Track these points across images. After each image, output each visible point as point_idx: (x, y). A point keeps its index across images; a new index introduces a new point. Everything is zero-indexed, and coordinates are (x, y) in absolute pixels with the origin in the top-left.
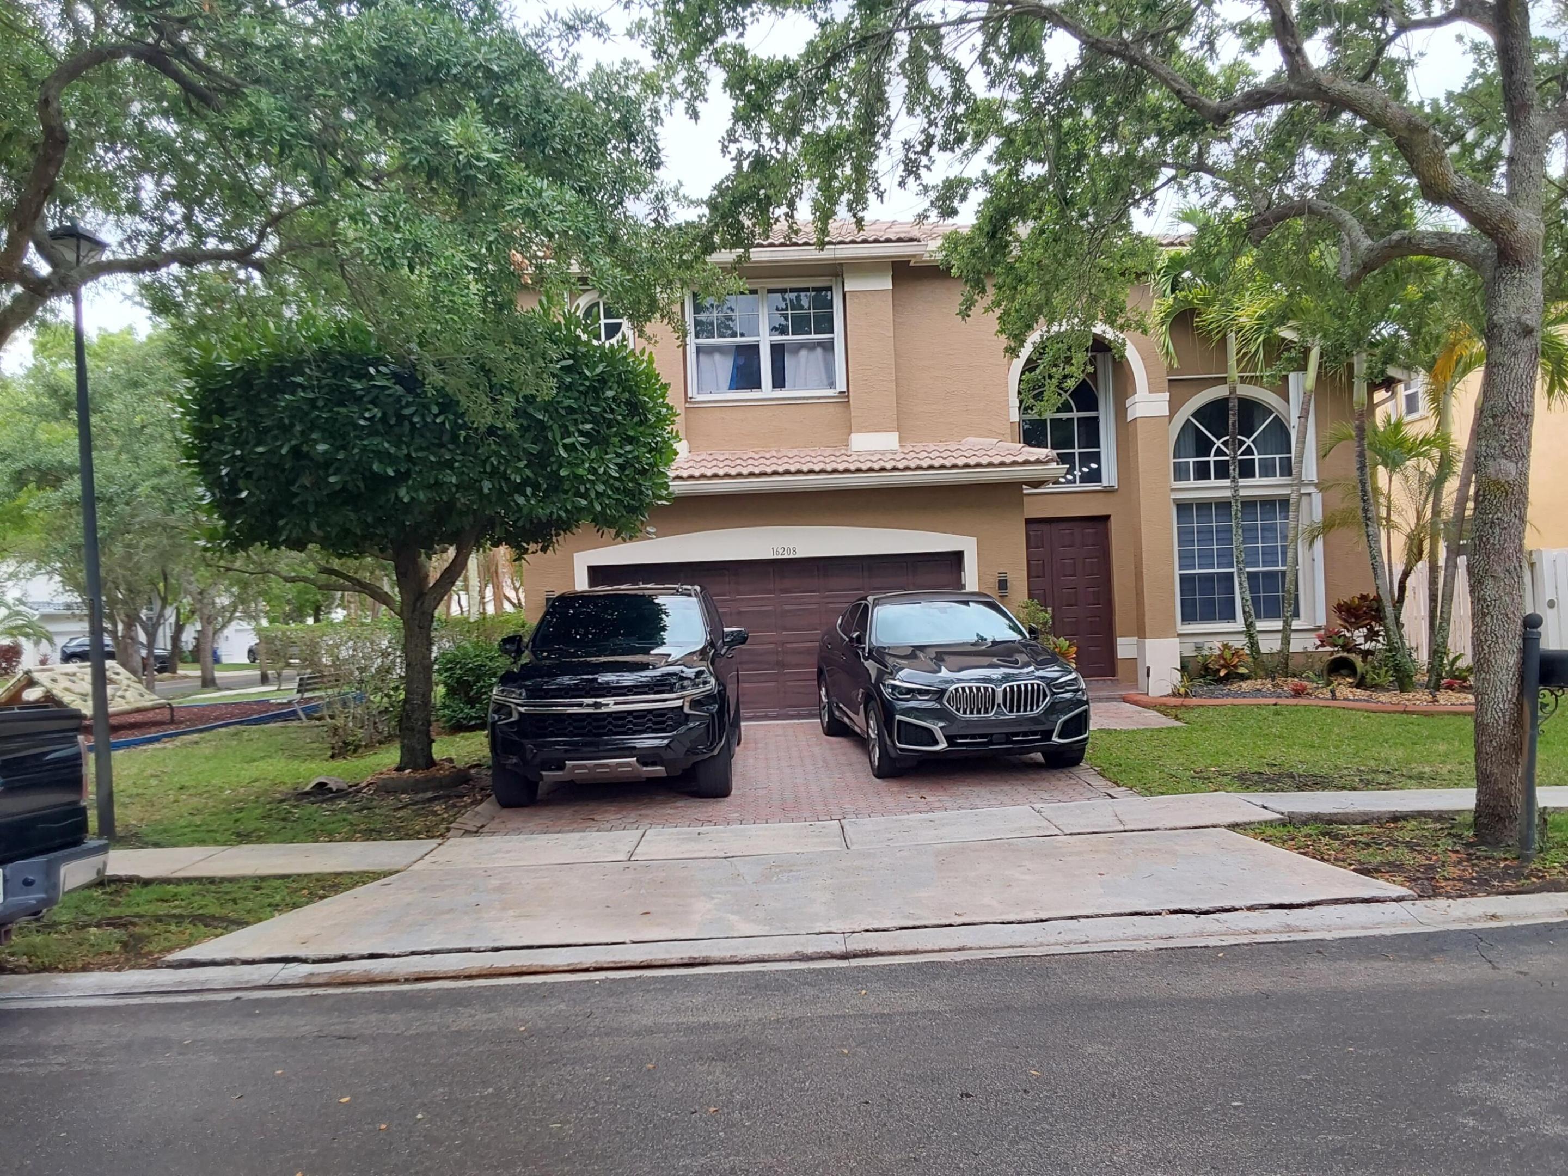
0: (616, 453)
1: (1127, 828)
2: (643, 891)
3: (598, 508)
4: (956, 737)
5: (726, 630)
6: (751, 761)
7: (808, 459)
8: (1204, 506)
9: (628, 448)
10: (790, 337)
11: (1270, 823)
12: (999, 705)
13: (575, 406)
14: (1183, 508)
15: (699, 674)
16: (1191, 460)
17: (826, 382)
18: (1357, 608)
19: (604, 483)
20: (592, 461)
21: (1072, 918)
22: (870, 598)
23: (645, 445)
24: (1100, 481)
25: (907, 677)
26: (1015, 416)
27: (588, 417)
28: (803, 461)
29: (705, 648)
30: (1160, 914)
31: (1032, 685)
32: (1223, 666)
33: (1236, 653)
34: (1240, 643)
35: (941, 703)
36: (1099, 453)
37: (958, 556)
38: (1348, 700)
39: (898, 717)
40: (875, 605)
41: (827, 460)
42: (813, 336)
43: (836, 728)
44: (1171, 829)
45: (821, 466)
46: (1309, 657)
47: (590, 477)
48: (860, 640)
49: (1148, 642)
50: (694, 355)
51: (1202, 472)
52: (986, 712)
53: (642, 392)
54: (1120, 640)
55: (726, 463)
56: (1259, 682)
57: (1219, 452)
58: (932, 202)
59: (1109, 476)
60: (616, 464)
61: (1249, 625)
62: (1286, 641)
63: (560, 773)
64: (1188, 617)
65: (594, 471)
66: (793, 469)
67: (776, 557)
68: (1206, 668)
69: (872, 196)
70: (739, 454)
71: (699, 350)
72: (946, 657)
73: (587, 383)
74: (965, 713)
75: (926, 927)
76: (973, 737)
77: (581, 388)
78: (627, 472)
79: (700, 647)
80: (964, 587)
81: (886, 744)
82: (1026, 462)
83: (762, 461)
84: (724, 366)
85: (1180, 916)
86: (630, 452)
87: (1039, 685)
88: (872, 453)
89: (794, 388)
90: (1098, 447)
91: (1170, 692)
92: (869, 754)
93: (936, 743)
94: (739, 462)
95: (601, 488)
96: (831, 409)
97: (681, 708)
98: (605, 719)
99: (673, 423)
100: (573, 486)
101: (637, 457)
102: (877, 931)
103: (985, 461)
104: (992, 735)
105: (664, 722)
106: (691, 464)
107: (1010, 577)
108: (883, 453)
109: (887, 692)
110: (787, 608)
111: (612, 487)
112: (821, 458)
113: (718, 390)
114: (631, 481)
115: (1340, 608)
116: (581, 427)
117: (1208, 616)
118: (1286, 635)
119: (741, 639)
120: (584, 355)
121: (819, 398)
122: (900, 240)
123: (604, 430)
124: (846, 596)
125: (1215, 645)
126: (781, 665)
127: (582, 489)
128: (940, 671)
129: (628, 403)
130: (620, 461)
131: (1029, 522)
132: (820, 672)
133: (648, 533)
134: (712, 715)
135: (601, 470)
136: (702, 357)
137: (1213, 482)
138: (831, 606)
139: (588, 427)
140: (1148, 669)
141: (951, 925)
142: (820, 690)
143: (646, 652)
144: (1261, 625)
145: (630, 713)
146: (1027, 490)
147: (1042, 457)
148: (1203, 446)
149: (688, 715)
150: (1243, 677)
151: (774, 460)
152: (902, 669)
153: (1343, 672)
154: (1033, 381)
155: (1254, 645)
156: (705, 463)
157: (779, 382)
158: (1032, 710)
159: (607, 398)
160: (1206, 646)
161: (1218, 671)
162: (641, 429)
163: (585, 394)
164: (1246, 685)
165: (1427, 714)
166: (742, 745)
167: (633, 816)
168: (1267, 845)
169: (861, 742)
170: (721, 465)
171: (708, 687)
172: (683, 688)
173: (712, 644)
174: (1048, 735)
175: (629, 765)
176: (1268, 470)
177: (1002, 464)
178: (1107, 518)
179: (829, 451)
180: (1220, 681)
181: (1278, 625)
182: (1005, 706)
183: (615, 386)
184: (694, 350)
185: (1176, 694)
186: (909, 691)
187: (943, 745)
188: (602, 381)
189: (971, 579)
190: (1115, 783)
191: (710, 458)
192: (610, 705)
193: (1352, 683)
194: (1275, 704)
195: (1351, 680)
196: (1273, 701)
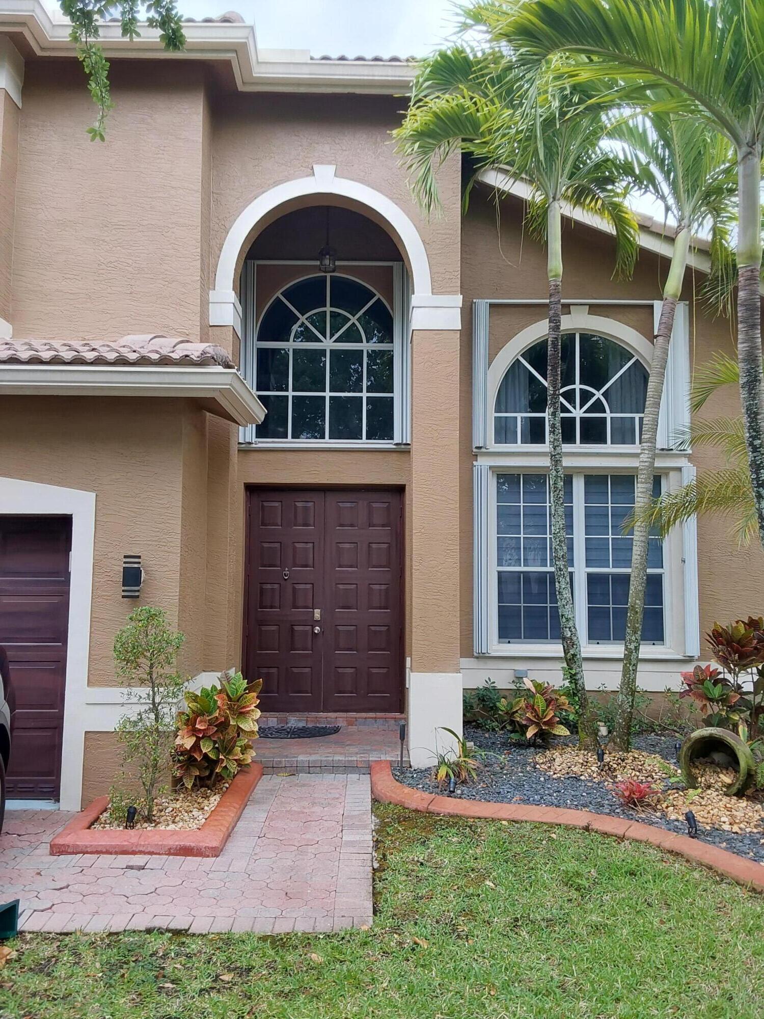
14: (507, 480)
16: (519, 416)
24: (390, 436)
32: (531, 722)
36: (392, 399)
59: (403, 431)
90: (392, 390)
137: (549, 447)
161: (526, 728)
176: (624, 434)
178: (404, 486)
193: (729, 786)
194: (587, 829)
195: (727, 780)
196: (580, 817)
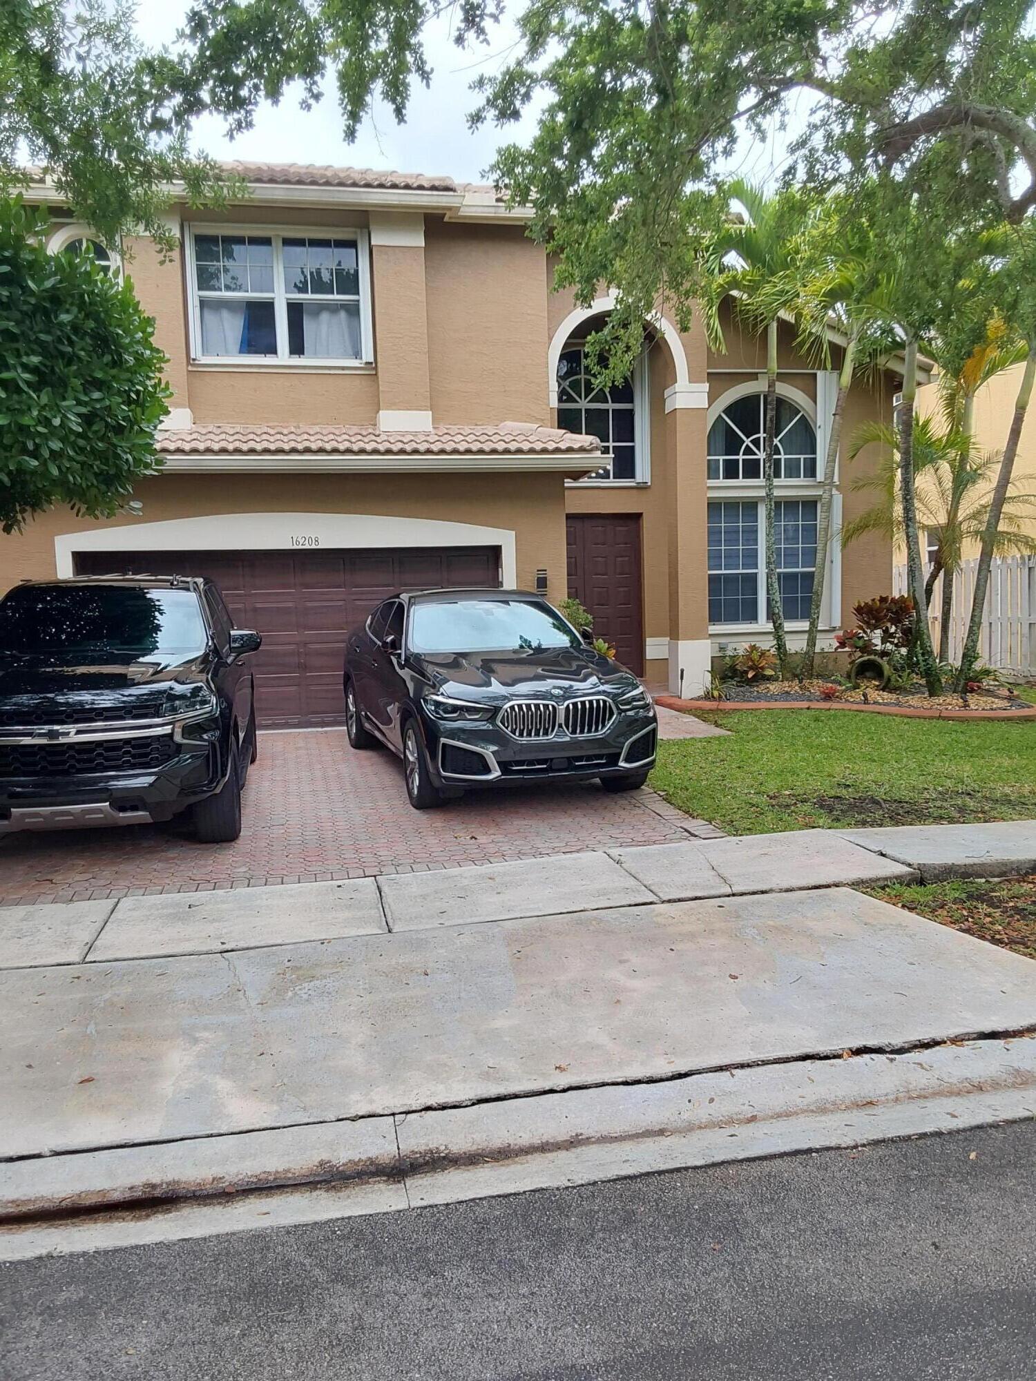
0: (76, 399)
1: (736, 889)
2: (91, 1029)
3: (55, 472)
4: (510, 763)
5: (233, 633)
6: (267, 784)
7: (332, 437)
8: (732, 506)
9: (96, 395)
10: (309, 296)
11: (899, 879)
12: (560, 726)
13: (15, 330)
14: (714, 507)
15: (196, 691)
16: (721, 458)
17: (350, 351)
18: (879, 610)
19: (62, 440)
20: (43, 408)
21: (721, 1069)
22: (404, 597)
23: (119, 393)
24: (633, 476)
25: (454, 691)
26: (554, 402)
27: (35, 347)
28: (326, 439)
29: (206, 655)
30: (839, 1056)
31: (598, 701)
32: (751, 668)
33: (763, 654)
34: (768, 644)
35: (494, 724)
36: (633, 447)
37: (494, 553)
38: (880, 704)
39: (443, 740)
40: (410, 605)
41: (353, 440)
42: (336, 297)
43: (365, 741)
44: (787, 890)
45: (346, 445)
46: (824, 658)
47: (40, 429)
48: (395, 645)
49: (682, 644)
50: (198, 310)
51: (731, 472)
52: (546, 733)
53: (114, 322)
54: (649, 641)
55: (236, 437)
56: (786, 684)
57: (748, 451)
58: (488, 100)
59: (643, 470)
60: (79, 415)
61: (778, 627)
62: (812, 642)
63: (6, 822)
64: (714, 618)
65: (47, 422)
66: (314, 447)
67: (296, 547)
68: (733, 669)
69: (413, 79)
70: (252, 428)
71: (203, 303)
72: (495, 666)
73: (33, 301)
74: (521, 735)
75: (516, 1096)
76: (531, 763)
77: (25, 308)
78: (95, 428)
79: (201, 653)
80: (501, 584)
81: (427, 772)
82: (570, 450)
83: (278, 436)
84: (233, 326)
85: (867, 1057)
86: (97, 400)
87: (605, 702)
88: (404, 434)
89: (315, 355)
90: (633, 441)
91: (701, 693)
92: (407, 779)
93: (488, 771)
94: (251, 436)
95: (56, 445)
96: (357, 381)
97: (171, 736)
98: (64, 753)
99: (160, 370)
100: (17, 441)
101: (109, 408)
102: (443, 1108)
103: (526, 446)
104: (552, 759)
105: (146, 755)
106: (194, 436)
107: (550, 575)
108: (415, 434)
109: (429, 709)
110: (309, 604)
111: (74, 445)
112: (346, 437)
113: (227, 353)
114: (102, 439)
115: (859, 610)
116: (25, 359)
117: (733, 618)
118: (812, 634)
119: (252, 644)
120: (32, 264)
121: (343, 368)
122: (434, 188)
123: (60, 367)
124: (373, 592)
125: (742, 646)
126: (304, 667)
127: (30, 446)
128: (489, 684)
129: (95, 336)
130: (83, 410)
131: (570, 517)
132: (347, 678)
133: (133, 509)
134: (213, 744)
135: (57, 422)
136: (206, 312)
137: (741, 481)
138: (358, 603)
139: (35, 360)
140: (682, 671)
141: (552, 1091)
142: (347, 697)
143: (128, 660)
144: (788, 626)
145: (99, 744)
146: (568, 483)
147: (586, 445)
148: (732, 444)
149: (179, 746)
150: (769, 679)
151: (292, 437)
152: (446, 681)
153: (868, 674)
154: (600, 342)
155: (781, 647)
156: (211, 436)
157: (297, 347)
158: (596, 730)
159: (61, 324)
160: (731, 647)
161: (747, 672)
162: (114, 372)
163: (31, 315)
164: (774, 687)
165: (962, 720)
166: (257, 762)
167: (107, 873)
168: (913, 915)
169: (397, 761)
170: (231, 439)
171: (207, 708)
172: (174, 710)
173: (216, 651)
174: (613, 759)
175: (99, 811)
176: (793, 471)
177: (544, 451)
178: (641, 514)
179: (355, 429)
180: (750, 682)
181: (805, 625)
182: (568, 729)
183: (75, 310)
184: (198, 304)
185: (708, 696)
186: (455, 709)
187: (496, 773)
188: (55, 299)
189: (509, 577)
190: (687, 812)
191: (218, 431)
192: (72, 734)
193: (878, 686)
194: (808, 708)
195: (877, 683)
196: (805, 704)
